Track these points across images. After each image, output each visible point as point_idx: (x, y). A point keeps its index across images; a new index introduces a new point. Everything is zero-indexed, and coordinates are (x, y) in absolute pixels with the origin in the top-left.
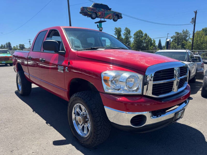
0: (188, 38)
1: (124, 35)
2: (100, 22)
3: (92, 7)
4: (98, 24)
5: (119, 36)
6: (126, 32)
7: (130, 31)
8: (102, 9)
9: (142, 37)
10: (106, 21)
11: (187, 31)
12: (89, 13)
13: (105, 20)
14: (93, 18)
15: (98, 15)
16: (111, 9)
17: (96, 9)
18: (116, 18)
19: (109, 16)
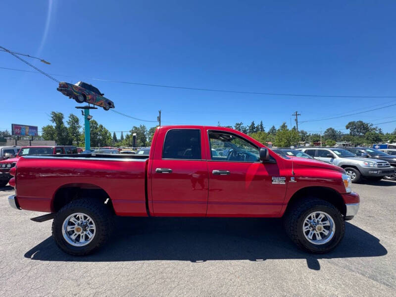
0: (146, 133)
1: (68, 123)
2: (87, 108)
3: (79, 85)
4: (83, 110)
5: (61, 124)
6: (70, 119)
7: (78, 119)
8: (93, 93)
9: (96, 128)
10: (97, 108)
11: (144, 126)
12: (75, 93)
13: (96, 106)
14: (79, 101)
15: (87, 99)
16: (103, 94)
17: (85, 90)
18: (108, 107)
19: (100, 103)
